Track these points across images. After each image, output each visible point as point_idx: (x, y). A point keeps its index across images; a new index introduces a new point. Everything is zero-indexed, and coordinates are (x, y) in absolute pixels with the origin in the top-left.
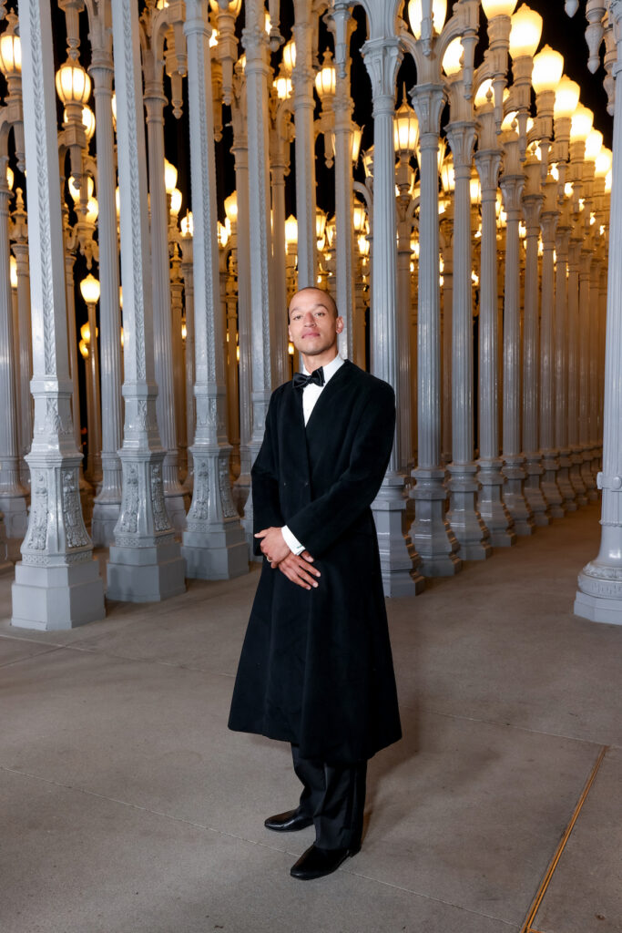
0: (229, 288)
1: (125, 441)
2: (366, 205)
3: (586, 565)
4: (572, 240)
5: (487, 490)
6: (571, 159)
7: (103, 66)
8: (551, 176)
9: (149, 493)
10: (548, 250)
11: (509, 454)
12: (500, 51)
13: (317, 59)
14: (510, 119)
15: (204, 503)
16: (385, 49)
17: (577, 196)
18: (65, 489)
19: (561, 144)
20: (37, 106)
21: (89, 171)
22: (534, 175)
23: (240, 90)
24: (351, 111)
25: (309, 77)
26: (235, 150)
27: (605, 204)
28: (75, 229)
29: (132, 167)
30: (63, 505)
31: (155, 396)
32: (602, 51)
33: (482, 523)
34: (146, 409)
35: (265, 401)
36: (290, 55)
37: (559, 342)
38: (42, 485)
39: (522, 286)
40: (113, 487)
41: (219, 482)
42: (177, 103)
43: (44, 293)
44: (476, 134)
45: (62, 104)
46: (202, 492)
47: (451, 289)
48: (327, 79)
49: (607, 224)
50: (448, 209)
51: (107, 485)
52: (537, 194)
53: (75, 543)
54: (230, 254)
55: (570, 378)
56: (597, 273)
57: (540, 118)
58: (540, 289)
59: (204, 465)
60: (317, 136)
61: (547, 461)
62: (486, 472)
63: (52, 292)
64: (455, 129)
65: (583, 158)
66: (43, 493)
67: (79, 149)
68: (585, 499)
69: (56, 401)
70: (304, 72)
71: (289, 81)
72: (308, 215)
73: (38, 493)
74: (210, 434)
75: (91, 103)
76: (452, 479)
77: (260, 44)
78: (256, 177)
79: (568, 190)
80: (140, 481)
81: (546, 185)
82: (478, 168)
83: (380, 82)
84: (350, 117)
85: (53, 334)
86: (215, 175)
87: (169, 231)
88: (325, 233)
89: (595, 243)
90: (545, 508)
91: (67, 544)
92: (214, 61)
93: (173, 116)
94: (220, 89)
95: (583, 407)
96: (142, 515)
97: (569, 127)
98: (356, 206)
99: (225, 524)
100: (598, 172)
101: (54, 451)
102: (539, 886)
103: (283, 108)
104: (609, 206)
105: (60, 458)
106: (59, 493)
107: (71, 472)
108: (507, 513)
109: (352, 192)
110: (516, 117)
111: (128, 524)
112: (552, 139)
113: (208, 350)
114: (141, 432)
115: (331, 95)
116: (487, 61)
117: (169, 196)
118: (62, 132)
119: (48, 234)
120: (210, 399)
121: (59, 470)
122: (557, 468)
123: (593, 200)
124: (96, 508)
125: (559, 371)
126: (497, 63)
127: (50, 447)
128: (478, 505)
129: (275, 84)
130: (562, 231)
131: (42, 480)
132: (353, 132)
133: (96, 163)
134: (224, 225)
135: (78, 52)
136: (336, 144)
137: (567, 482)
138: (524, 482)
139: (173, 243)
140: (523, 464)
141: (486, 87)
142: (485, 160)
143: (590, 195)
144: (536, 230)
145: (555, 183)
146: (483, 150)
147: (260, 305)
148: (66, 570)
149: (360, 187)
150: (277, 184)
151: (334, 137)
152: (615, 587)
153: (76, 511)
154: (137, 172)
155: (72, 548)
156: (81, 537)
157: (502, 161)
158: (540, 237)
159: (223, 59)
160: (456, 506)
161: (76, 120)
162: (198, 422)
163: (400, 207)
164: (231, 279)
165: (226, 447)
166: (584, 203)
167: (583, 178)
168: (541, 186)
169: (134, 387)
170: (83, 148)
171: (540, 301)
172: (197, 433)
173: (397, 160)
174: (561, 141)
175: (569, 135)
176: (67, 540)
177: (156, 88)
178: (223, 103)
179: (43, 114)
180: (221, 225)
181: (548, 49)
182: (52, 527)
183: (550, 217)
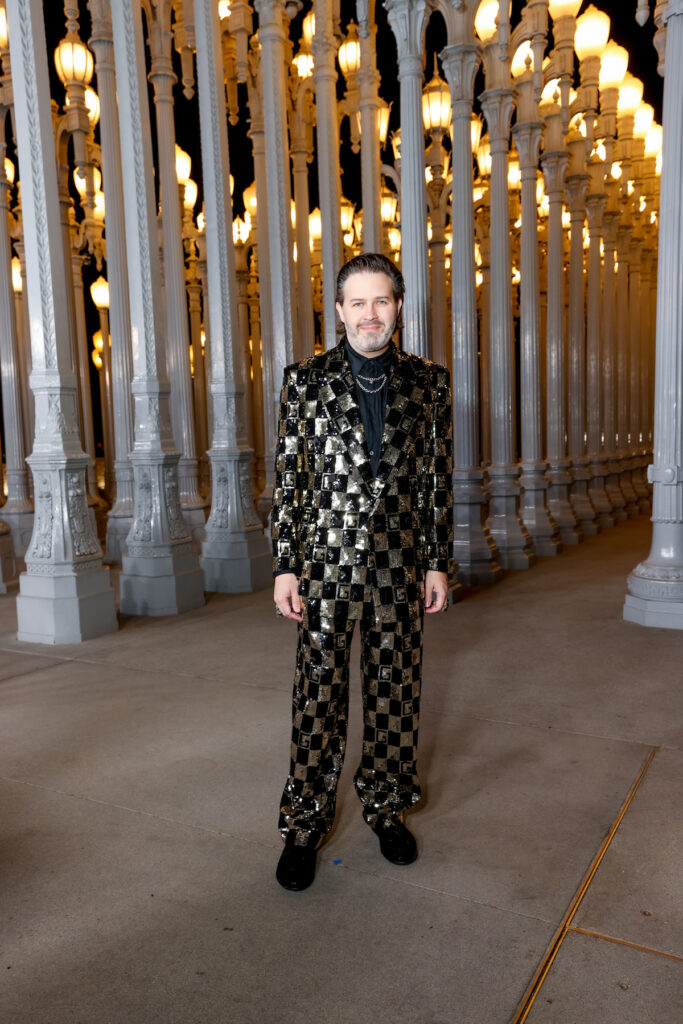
0: (251, 289)
1: (136, 443)
2: (396, 192)
3: (635, 566)
4: (620, 227)
5: (530, 496)
6: (617, 135)
7: (104, 38)
8: (596, 156)
9: (163, 498)
10: (594, 237)
11: (554, 457)
12: (539, 8)
13: (339, 28)
14: (551, 90)
15: (224, 510)
16: (411, 3)
17: (625, 178)
18: (71, 493)
19: (606, 117)
20: (27, 70)
21: (95, 160)
22: (578, 152)
23: (257, 67)
24: (377, 85)
25: (330, 45)
26: (254, 133)
27: (656, 188)
28: (82, 226)
29: (136, 141)
30: (68, 510)
31: (168, 393)
33: (524, 530)
34: (157, 407)
36: (309, 27)
37: (607, 340)
38: (45, 489)
39: (567, 282)
40: (127, 498)
41: (239, 488)
42: (187, 81)
43: (41, 278)
44: (513, 103)
45: (61, 84)
46: (221, 499)
47: (489, 283)
48: (351, 55)
49: (658, 210)
50: (485, 195)
51: (122, 497)
52: (583, 173)
53: (83, 551)
54: (250, 252)
55: (620, 378)
56: (649, 265)
57: (584, 87)
58: (587, 285)
59: (223, 470)
60: (341, 118)
61: (594, 466)
62: (529, 476)
63: (50, 278)
64: (490, 98)
65: (632, 134)
66: (47, 497)
67: (83, 134)
68: (637, 508)
69: (58, 397)
70: (325, 40)
71: (310, 58)
72: (332, 206)
73: (41, 497)
74: (229, 436)
75: (94, 84)
76: (491, 483)
77: (274, 7)
79: (616, 171)
80: (153, 486)
81: (591, 164)
82: (517, 145)
83: (406, 39)
84: (376, 92)
87: (183, 224)
88: (353, 226)
89: (646, 229)
90: (593, 516)
91: (74, 552)
92: (226, 33)
93: (184, 96)
94: (234, 67)
96: (155, 522)
97: (617, 98)
98: (385, 195)
99: (247, 532)
100: (648, 152)
101: (57, 452)
102: (580, 884)
103: (304, 87)
104: (659, 190)
105: (63, 459)
106: (64, 496)
107: (77, 475)
108: (552, 520)
109: (379, 175)
110: (559, 85)
111: (141, 532)
112: (598, 111)
114: (153, 433)
115: (355, 73)
116: (525, 20)
117: (181, 188)
118: (64, 116)
119: (44, 213)
120: (227, 399)
121: (63, 473)
122: (605, 474)
123: (644, 181)
124: (110, 523)
126: (536, 22)
127: (54, 447)
128: (520, 512)
129: (295, 62)
130: (610, 217)
131: (45, 483)
132: (378, 108)
133: (100, 150)
134: (243, 220)
135: (77, 24)
136: (361, 121)
137: (617, 489)
138: (570, 487)
139: (188, 239)
140: (569, 468)
141: (524, 50)
143: (640, 176)
144: (581, 213)
145: (601, 163)
146: (522, 123)
147: (281, 298)
148: (74, 580)
149: (388, 171)
150: (298, 172)
151: (359, 115)
152: (667, 588)
153: (83, 517)
154: (140, 147)
155: (81, 555)
156: (89, 546)
157: (542, 135)
158: (586, 223)
159: (236, 32)
160: (497, 511)
161: (78, 102)
162: (216, 423)
163: (433, 193)
164: (253, 280)
165: (247, 450)
166: (634, 185)
167: (632, 157)
168: (586, 164)
169: (145, 383)
170: (86, 133)
171: (586, 298)
172: (214, 435)
173: (428, 141)
174: (607, 114)
175: (616, 108)
176: (74, 548)
177: (164, 64)
178: (239, 82)
179: (34, 78)
180: (240, 220)
181: (592, 9)
182: (58, 535)
183: (596, 200)
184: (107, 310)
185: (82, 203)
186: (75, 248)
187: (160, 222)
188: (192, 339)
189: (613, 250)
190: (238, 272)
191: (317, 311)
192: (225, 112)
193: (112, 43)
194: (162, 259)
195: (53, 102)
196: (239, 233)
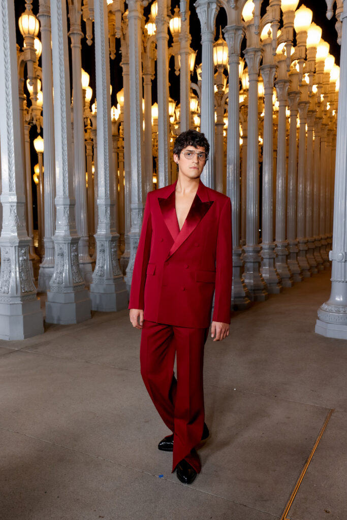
0: (119, 145)
1: (56, 231)
2: (198, 97)
3: (322, 304)
4: (316, 118)
5: (266, 261)
6: (316, 71)
7: (45, 14)
8: (305, 81)
9: (70, 261)
10: (302, 124)
11: (279, 240)
12: (275, 7)
13: (170, 12)
14: (281, 48)
15: (103, 267)
16: (209, 4)
17: (319, 93)
18: (21, 259)
19: (310, 62)
20: (4, 35)
21: (38, 76)
22: (295, 80)
23: (126, 30)
24: (190, 42)
25: (165, 21)
26: (123, 64)
27: (336, 98)
28: (30, 110)
29: (61, 71)
30: (19, 268)
31: (74, 205)
32: (335, 7)
33: (263, 280)
34: (68, 212)
35: (139, 209)
36: (154, 9)
37: (308, 177)
38: (7, 256)
39: (288, 145)
40: (51, 258)
41: (111, 255)
42: (89, 36)
43: (8, 144)
44: (261, 55)
45: (22, 36)
46: (101, 261)
47: (246, 146)
48: (176, 24)
49: (337, 109)
50: (245, 99)
51: (47, 257)
52: (297, 91)
53: (26, 290)
54: (120, 125)
55: (315, 197)
56: (331, 137)
57: (298, 47)
58: (298, 147)
59: (102, 245)
60: (170, 57)
61: (300, 245)
63: (13, 144)
64: (249, 52)
65: (323, 71)
66: (8, 260)
67: (32, 62)
68: (323, 267)
69: (15, 207)
70: (162, 19)
71: (154, 25)
72: (164, 102)
73: (5, 261)
74: (106, 228)
75: (39, 36)
76: (246, 254)
77: (136, 1)
78: (134, 79)
79: (315, 89)
80: (65, 254)
81: (302, 86)
82: (263, 75)
83: (206, 23)
84: (189, 45)
85: (14, 168)
86: (109, 77)
87: (84, 111)
88: (175, 113)
89: (329, 120)
90: (299, 272)
91: (21, 290)
92: (110, 12)
93: (87, 44)
94: (114, 29)
95: (322, 215)
96: (66, 274)
97: (315, 52)
98: (192, 98)
99: (115, 279)
100: (331, 80)
101: (14, 237)
103: (151, 40)
104: (338, 99)
105: (17, 241)
106: (17, 261)
107: (24, 249)
108: (278, 274)
109: (190, 89)
110: (286, 46)
111: (58, 279)
112: (306, 59)
113: (105, 179)
114: (65, 226)
115: (178, 33)
116: (268, 13)
117: (84, 91)
118: (23, 53)
119: (11, 110)
120: (106, 208)
121: (17, 248)
122: (307, 249)
123: (329, 95)
124: (41, 270)
125: (308, 193)
126: (274, 14)
127: (13, 234)
128: (261, 270)
129: (146, 27)
130: (311, 113)
131: (7, 253)
132: (190, 54)
133: (41, 71)
134: (117, 108)
136: (181, 61)
137: (313, 257)
138: (288, 257)
139: (87, 118)
140: (287, 246)
141: (268, 28)
142: (267, 71)
143: (327, 92)
144: (296, 112)
145: (307, 85)
146: (266, 65)
147: (136, 153)
148: (21, 306)
149: (194, 86)
150: (147, 84)
151: (179, 57)
152: (339, 317)
153: (27, 271)
154: (63, 74)
155: (25, 292)
156: (30, 287)
157: (276, 72)
158: (298, 116)
159: (116, 11)
160: (248, 270)
161: (30, 46)
162: (99, 220)
163: (218, 98)
164: (121, 139)
165: (116, 235)
166: (324, 97)
167: (323, 82)
168: (298, 87)
169: (62, 199)
170: (34, 62)
171: (298, 153)
172: (98, 226)
173: (216, 71)
174: (311, 61)
175: (315, 58)
176: (21, 288)
177: (77, 28)
178: (116, 37)
179: (8, 39)
180: (115, 108)
181: (303, 6)
182: (13, 280)
183: (304, 104)
184: (42, 154)
185: (31, 97)
186: (26, 121)
187: (72, 109)
188: (87, 169)
189: (313, 130)
190: (113, 136)
191: (154, 156)
192: (109, 53)
193: (50, 17)
194: (73, 129)
195: (17, 45)
196: (114, 115)
